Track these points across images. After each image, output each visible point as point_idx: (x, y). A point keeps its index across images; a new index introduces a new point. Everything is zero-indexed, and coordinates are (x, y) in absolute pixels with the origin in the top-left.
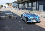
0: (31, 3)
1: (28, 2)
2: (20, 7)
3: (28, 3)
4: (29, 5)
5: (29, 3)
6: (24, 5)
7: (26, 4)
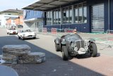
0: (85, 8)
1: (75, 5)
2: (50, 23)
3: (75, 7)
4: (81, 15)
5: (81, 10)
6: (65, 15)
7: (71, 11)
